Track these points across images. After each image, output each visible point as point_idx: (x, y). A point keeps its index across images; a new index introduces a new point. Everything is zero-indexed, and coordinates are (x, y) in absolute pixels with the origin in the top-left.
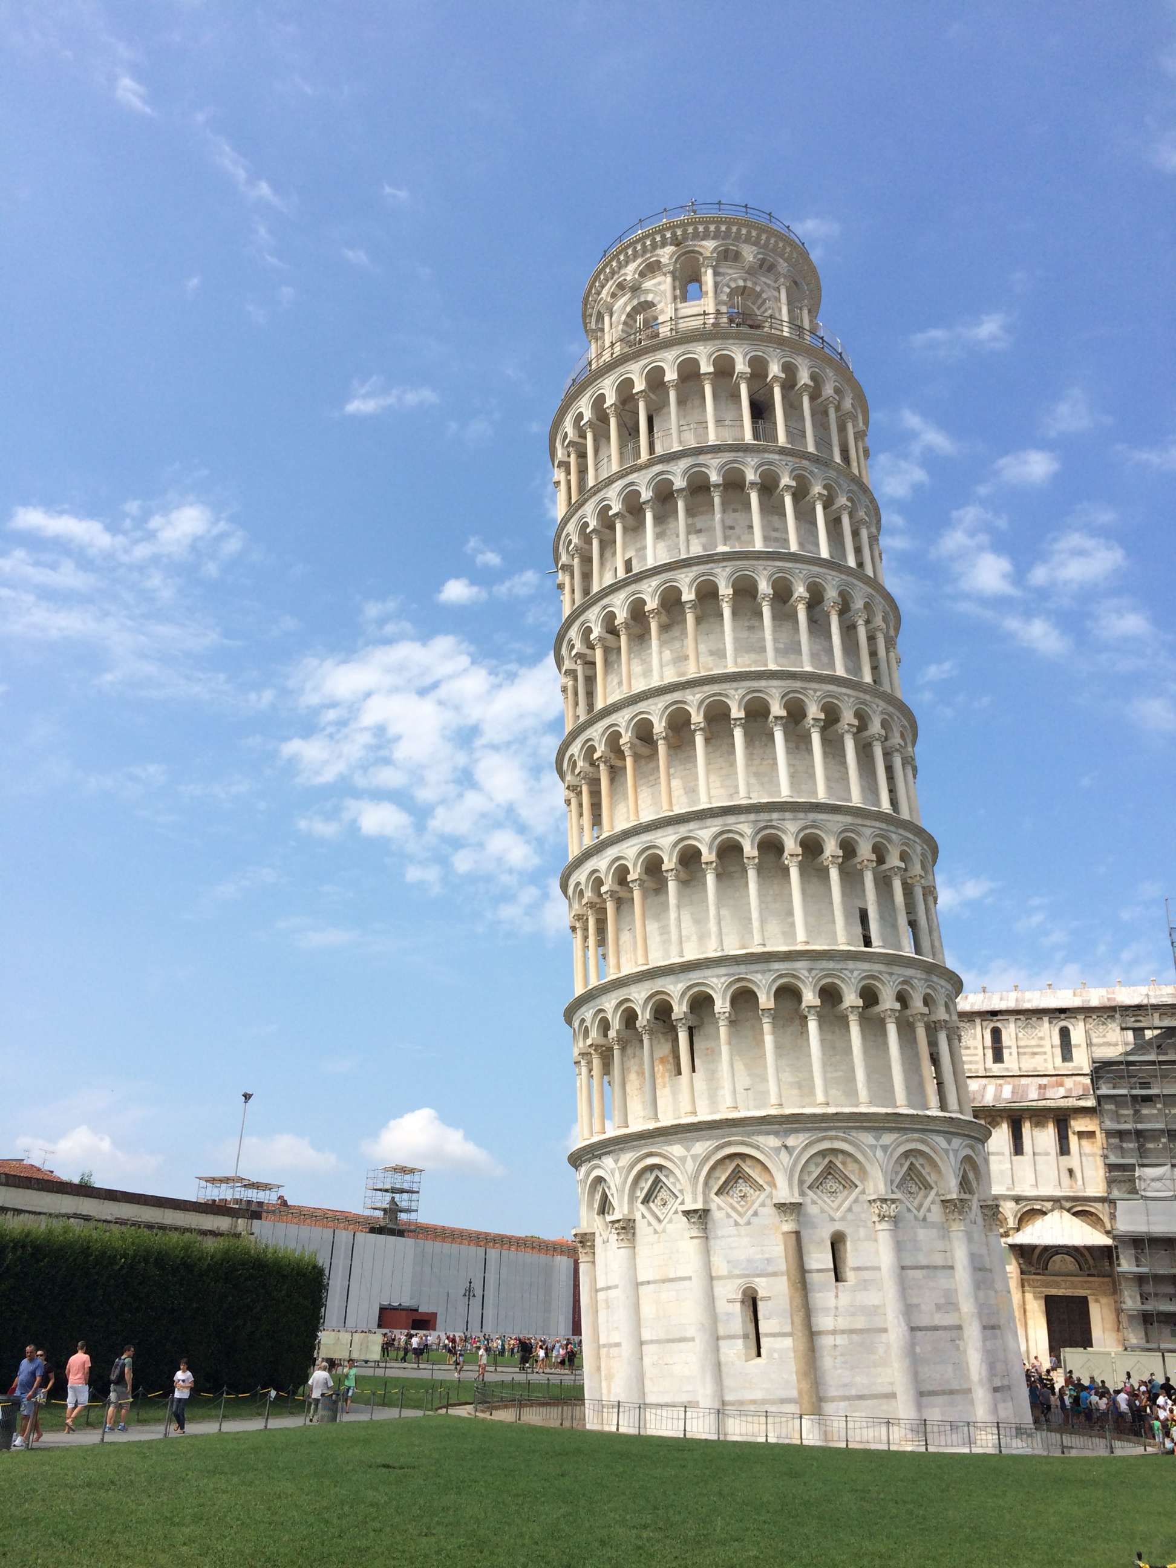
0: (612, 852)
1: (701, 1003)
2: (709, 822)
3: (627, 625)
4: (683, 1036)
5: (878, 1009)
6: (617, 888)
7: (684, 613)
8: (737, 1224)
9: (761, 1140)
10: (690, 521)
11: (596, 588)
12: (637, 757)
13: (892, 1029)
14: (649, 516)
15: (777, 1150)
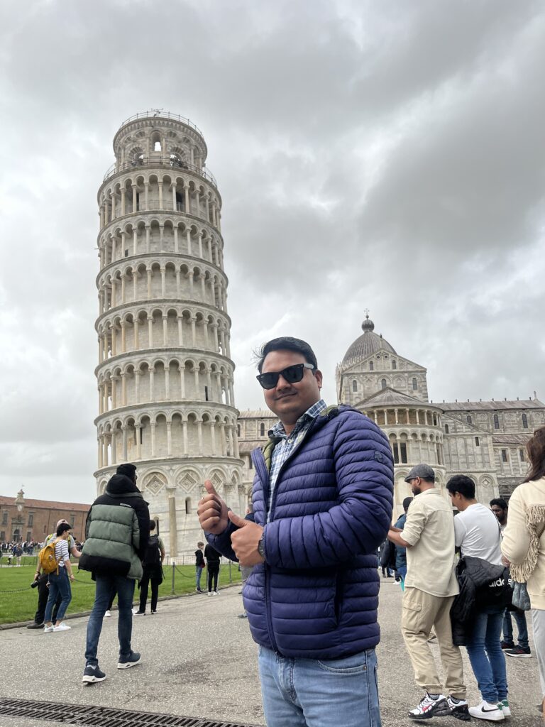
0: (115, 363)
1: (145, 420)
2: (152, 354)
3: (124, 276)
4: (138, 431)
5: (208, 422)
6: (116, 376)
7: (147, 274)
8: (153, 496)
9: (164, 467)
10: (151, 238)
11: (113, 261)
12: (126, 328)
13: (213, 428)
14: (135, 235)
15: (169, 471)
